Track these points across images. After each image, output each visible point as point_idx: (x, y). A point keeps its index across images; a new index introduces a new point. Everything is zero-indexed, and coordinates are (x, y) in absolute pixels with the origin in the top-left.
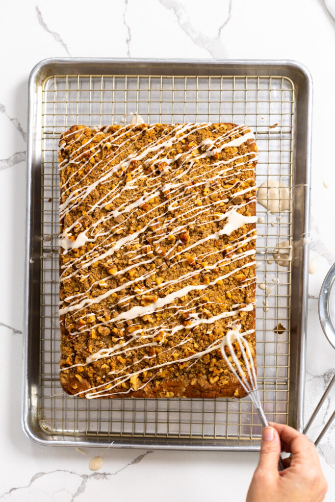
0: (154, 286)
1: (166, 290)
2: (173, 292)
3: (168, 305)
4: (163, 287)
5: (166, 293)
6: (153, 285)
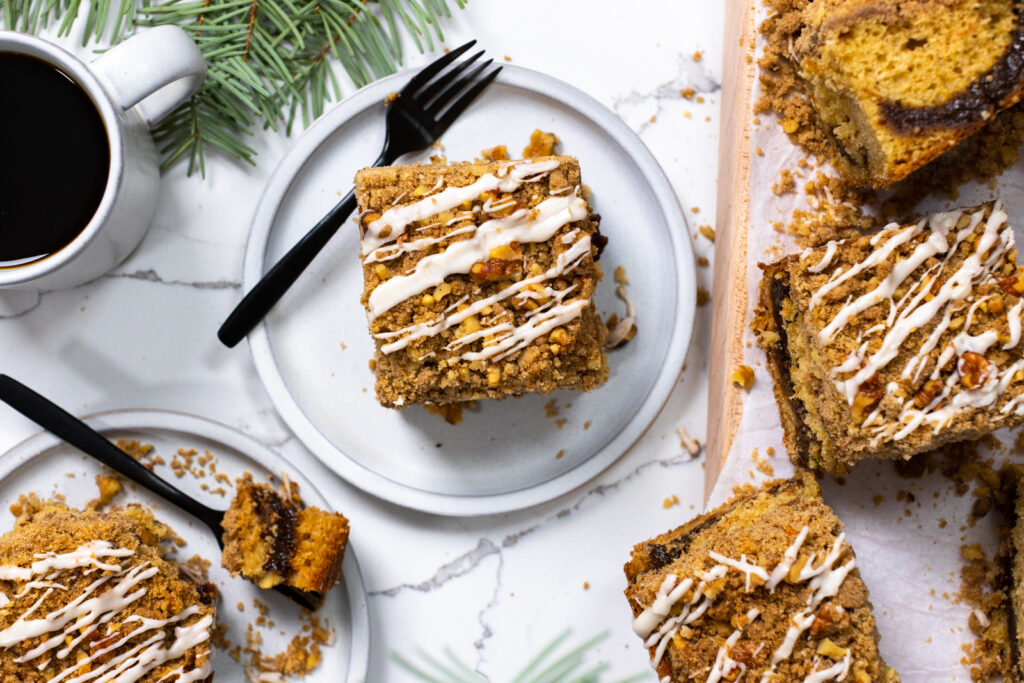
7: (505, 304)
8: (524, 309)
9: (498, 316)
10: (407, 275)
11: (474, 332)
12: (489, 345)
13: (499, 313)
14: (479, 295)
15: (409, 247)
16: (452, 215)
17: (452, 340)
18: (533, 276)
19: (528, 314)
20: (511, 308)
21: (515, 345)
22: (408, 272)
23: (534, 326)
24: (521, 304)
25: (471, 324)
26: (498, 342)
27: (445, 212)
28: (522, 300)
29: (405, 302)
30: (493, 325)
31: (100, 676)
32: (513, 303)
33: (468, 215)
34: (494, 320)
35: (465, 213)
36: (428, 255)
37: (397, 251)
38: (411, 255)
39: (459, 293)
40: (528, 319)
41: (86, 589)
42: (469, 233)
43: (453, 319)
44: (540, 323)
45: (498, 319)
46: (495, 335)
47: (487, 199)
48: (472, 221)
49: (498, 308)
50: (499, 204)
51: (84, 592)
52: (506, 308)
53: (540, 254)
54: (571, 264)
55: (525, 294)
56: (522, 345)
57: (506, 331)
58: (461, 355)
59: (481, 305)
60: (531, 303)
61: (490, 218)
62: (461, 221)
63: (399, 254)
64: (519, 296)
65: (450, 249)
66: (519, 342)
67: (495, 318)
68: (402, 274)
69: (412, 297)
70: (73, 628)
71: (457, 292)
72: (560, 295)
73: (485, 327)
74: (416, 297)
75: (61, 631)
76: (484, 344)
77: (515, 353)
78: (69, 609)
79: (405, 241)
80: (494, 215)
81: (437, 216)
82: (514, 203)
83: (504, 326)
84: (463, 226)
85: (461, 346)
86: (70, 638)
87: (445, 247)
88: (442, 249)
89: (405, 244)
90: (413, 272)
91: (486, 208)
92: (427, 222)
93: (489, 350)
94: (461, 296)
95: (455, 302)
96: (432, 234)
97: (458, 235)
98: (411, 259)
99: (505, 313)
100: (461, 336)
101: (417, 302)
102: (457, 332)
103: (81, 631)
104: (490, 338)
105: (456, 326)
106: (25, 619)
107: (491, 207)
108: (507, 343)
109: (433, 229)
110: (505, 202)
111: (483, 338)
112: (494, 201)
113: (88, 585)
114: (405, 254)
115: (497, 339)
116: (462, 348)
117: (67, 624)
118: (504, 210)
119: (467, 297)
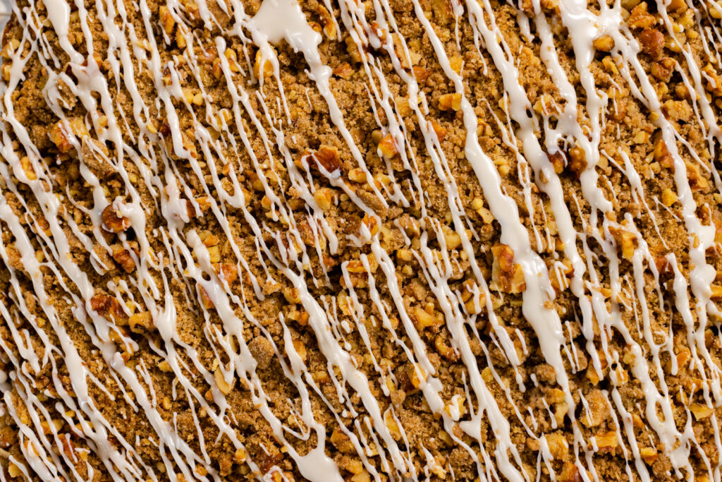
0: (463, 256)
1: (478, 222)
2: (484, 199)
3: (523, 214)
4: (467, 227)
5: (487, 219)
6: (459, 259)
7: (469, 272)
8: (462, 290)
9: (459, 265)
10: (501, 188)
11: (447, 242)
12: (434, 255)
13: (461, 265)
14: (479, 250)
15: (527, 192)
16: (554, 233)
17: (441, 223)
18: (492, 300)
19: (458, 292)
20: (465, 277)
21: (432, 278)
22: (504, 188)
23: (447, 297)
24: (468, 287)
25: (453, 240)
26: (436, 263)
27: (556, 227)
28: (472, 287)
29: (478, 184)
30: (451, 260)
31: (41, 443)
32: (470, 280)
33: (552, 247)
34: (455, 260)
35: (554, 245)
36: (519, 208)
37: (525, 181)
38: (520, 193)
39: (482, 231)
40: (454, 292)
41: (115, 428)
42: (536, 246)
43: (459, 225)
44: (450, 302)
45: (456, 265)
46: (442, 261)
47: (567, 266)
48: (546, 250)
49: (466, 265)
50: (562, 276)
51: (112, 426)
52: (465, 272)
53: (511, 309)
54: (497, 338)
55: (476, 291)
56: (432, 285)
57: (445, 272)
58: (427, 230)
59: (469, 250)
60: (468, 295)
61: (549, 268)
62: (546, 240)
63: (522, 182)
64: (475, 286)
65: (523, 228)
66: (434, 282)
67: (457, 262)
68: (503, 183)
69: (482, 190)
70: (80, 418)
71: (485, 230)
72: (472, 322)
73: (450, 252)
74: (482, 194)
75: (78, 408)
76: (435, 250)
77: (425, 278)
78: (97, 415)
79: (532, 189)
80: (551, 270)
81: (554, 220)
82: (562, 289)
83: (449, 268)
84: (542, 241)
85: (435, 230)
86: (72, 415)
87: (524, 224)
88: (523, 221)
89: (530, 189)
90: (504, 193)
91: (558, 264)
92: (549, 210)
93: (429, 254)
94: (479, 233)
95: (475, 228)
96: (536, 213)
97: (534, 236)
98: (516, 192)
99: (461, 271)
100: (444, 231)
101: (478, 194)
102: (447, 228)
103: (78, 425)
104: (440, 256)
105: (452, 226)
106: (88, 376)
107: (559, 268)
108: (434, 271)
109: (541, 214)
110: (563, 280)
111: (440, 250)
112: (565, 271)
113: (118, 429)
114: (521, 187)
115: (439, 262)
116: (433, 231)
117: (83, 413)
118: (557, 279)
119: (478, 239)
